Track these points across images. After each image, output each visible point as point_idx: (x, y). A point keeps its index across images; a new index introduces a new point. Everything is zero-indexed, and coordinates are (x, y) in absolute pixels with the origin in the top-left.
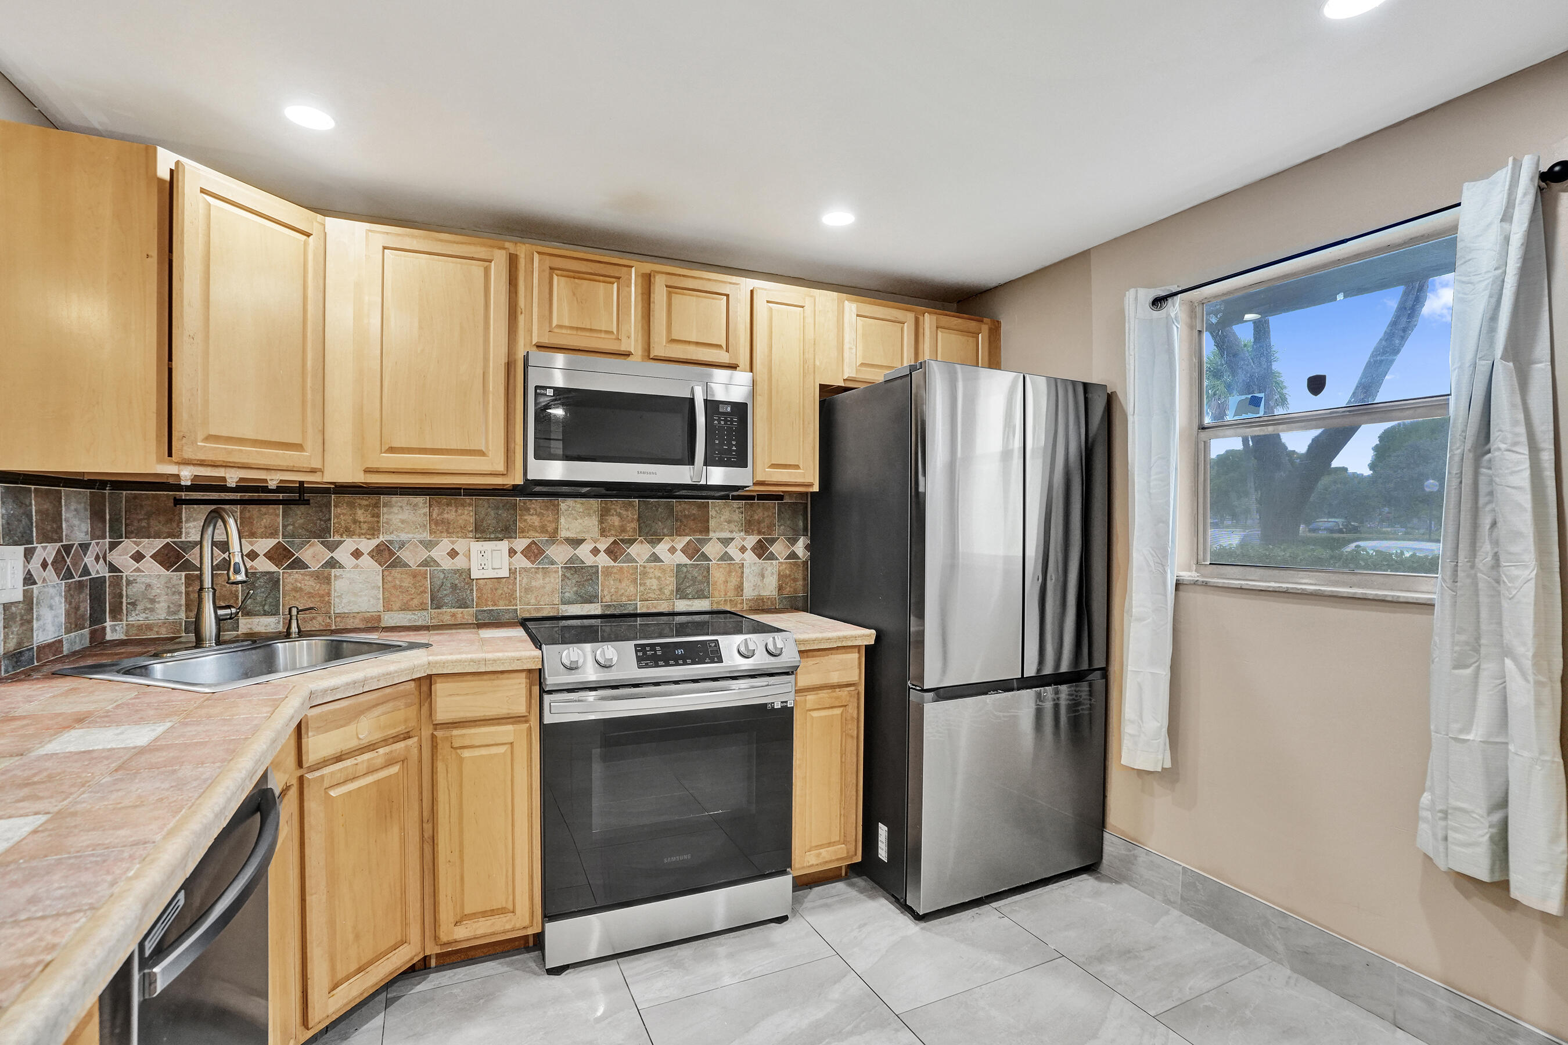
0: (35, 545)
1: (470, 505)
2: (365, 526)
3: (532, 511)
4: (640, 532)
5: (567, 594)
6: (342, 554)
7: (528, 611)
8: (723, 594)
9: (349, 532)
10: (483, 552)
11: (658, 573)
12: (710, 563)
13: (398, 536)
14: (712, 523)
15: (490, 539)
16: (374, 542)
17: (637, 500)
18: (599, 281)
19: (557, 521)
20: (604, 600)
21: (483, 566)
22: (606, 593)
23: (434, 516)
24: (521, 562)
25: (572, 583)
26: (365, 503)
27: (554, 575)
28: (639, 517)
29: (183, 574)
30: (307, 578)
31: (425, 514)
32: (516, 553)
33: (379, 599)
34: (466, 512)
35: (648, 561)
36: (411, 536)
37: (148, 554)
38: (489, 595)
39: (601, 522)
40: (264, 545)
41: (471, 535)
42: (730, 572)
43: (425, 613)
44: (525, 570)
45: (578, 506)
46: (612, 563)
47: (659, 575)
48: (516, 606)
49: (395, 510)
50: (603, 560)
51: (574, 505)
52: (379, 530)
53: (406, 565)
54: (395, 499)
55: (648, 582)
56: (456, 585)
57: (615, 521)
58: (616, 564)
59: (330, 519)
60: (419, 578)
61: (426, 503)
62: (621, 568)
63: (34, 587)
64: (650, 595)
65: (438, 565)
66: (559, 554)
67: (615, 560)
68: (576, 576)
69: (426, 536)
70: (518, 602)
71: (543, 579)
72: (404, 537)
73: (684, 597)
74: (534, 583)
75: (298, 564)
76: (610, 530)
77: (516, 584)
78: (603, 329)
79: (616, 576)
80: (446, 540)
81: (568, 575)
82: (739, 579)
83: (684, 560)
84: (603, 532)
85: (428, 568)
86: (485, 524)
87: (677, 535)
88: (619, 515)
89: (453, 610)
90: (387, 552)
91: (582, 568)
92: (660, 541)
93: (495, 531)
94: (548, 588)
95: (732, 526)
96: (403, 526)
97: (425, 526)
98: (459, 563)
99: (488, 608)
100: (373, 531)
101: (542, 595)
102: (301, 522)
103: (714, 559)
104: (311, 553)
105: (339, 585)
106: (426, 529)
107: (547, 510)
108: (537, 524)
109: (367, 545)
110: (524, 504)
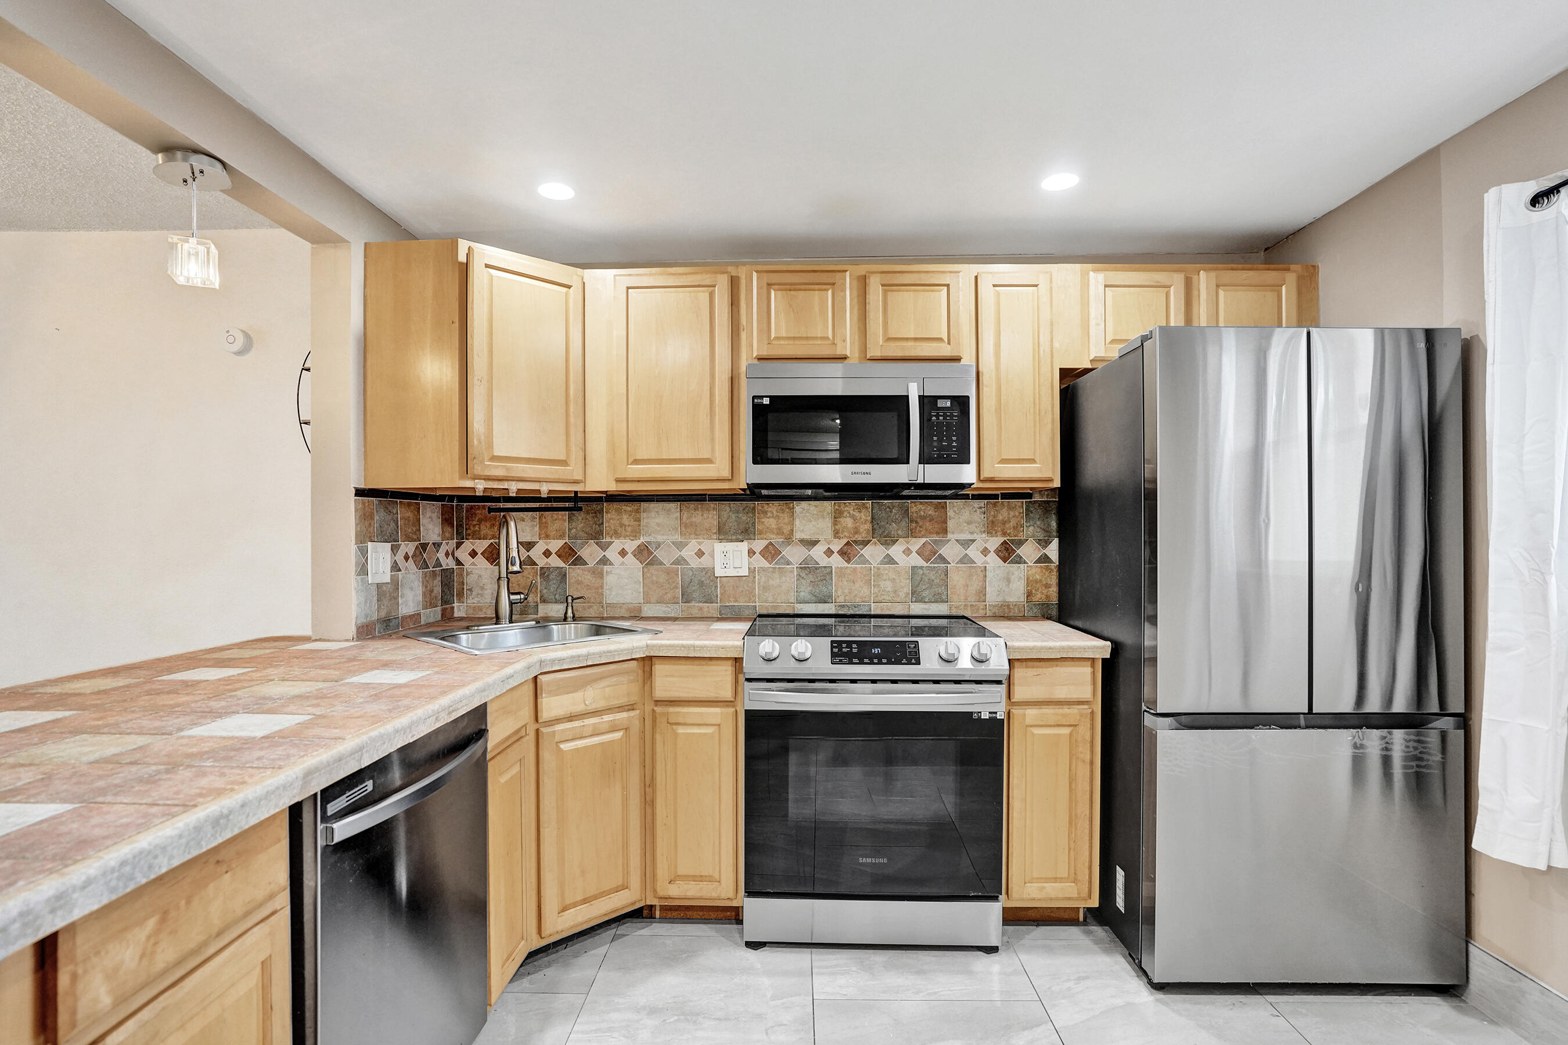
0: (399, 543)
1: (714, 509)
2: (629, 529)
3: (769, 514)
4: (873, 533)
5: (802, 594)
6: (612, 553)
7: (766, 608)
8: (962, 598)
9: (617, 534)
10: (725, 552)
11: (892, 575)
12: (949, 565)
13: (656, 538)
14: (951, 524)
15: (732, 541)
16: (637, 543)
17: (870, 502)
18: (815, 290)
19: (792, 523)
20: (838, 601)
21: (725, 565)
22: (839, 593)
23: (684, 519)
24: (760, 562)
25: (806, 583)
26: (629, 509)
27: (790, 575)
28: (873, 518)
30: (586, 573)
31: (676, 518)
32: (755, 553)
33: (640, 592)
34: (710, 516)
35: (882, 563)
36: (665, 537)
37: (479, 551)
38: (731, 592)
39: (835, 523)
40: (555, 545)
41: (715, 536)
42: (970, 575)
43: (677, 606)
44: (763, 569)
45: (811, 508)
46: (846, 565)
47: (894, 577)
48: (755, 602)
49: (653, 514)
50: (836, 561)
51: (808, 508)
52: (640, 533)
53: (661, 563)
54: (653, 505)
55: (882, 584)
56: (702, 582)
57: (847, 522)
58: (849, 565)
59: (602, 524)
60: (672, 575)
61: (677, 508)
62: (855, 569)
63: (400, 573)
64: (885, 597)
65: (688, 564)
66: (795, 554)
67: (848, 561)
68: (810, 576)
69: (678, 538)
70: (757, 599)
71: (780, 578)
72: (660, 538)
73: (921, 600)
74: (771, 582)
75: (579, 561)
76: (843, 532)
77: (755, 582)
78: (819, 336)
79: (850, 577)
80: (694, 541)
81: (803, 575)
82: (981, 584)
83: (920, 562)
84: (836, 534)
85: (680, 567)
86: (727, 527)
87: (912, 536)
88: (853, 517)
89: (700, 604)
90: (646, 552)
91: (816, 569)
92: (894, 542)
93: (735, 533)
94: (785, 586)
95: (973, 527)
96: (658, 529)
97: (677, 529)
98: (705, 562)
99: (730, 603)
100: (635, 534)
101: (779, 594)
102: (581, 525)
103: (953, 561)
104: (590, 552)
105: (610, 580)
106: (677, 531)
107: (783, 513)
108: (774, 526)
109: (631, 545)
110: (762, 507)
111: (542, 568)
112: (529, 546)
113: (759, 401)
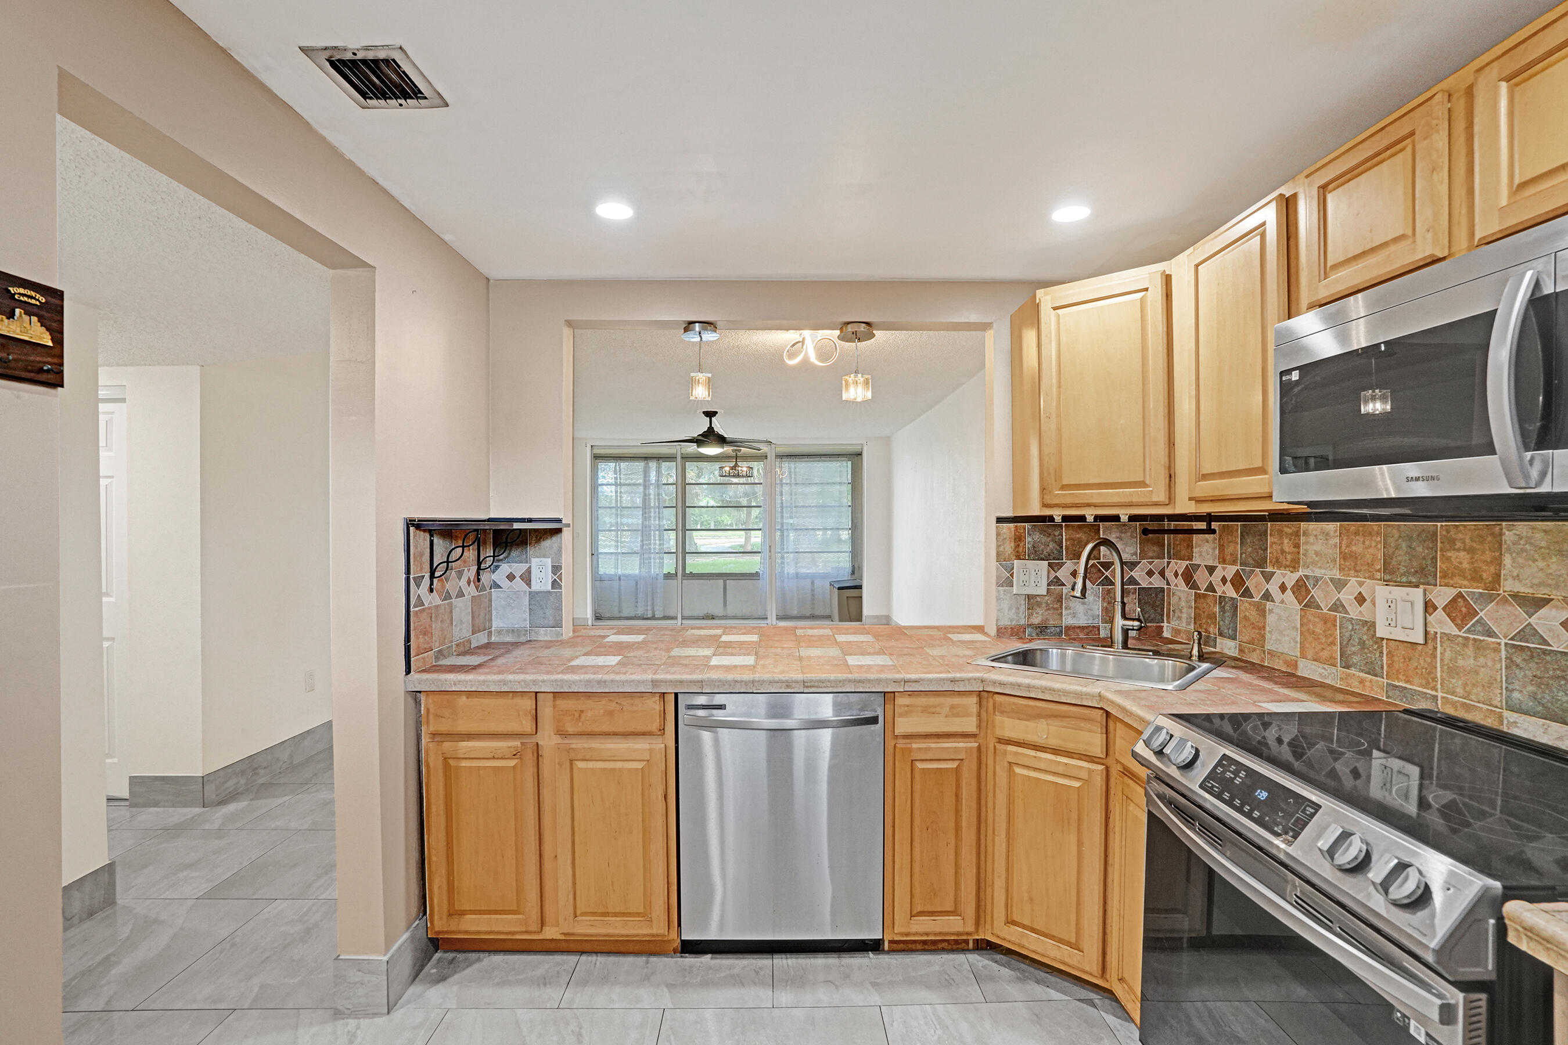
0: (1064, 561)
1: (1378, 533)
2: (1289, 557)
3: (1459, 545)
6: (1273, 587)
7: (1453, 704)
9: (1279, 563)
10: (1391, 601)
13: (1313, 571)
15: (1401, 584)
16: (1296, 576)
19: (1498, 562)
21: (1390, 621)
23: (1343, 548)
24: (1442, 624)
25: (1525, 676)
26: (1290, 531)
27: (1493, 655)
29: (1194, 591)
30: (1252, 607)
31: (1335, 546)
32: (1435, 608)
33: (1296, 642)
34: (1373, 544)
36: (1323, 571)
38: (1401, 665)
40: (1231, 571)
41: (1379, 575)
43: (1333, 669)
44: (1449, 637)
45: (1537, 535)
48: (1436, 691)
49: (1312, 539)
51: (1530, 534)
52: (1299, 563)
53: (1319, 607)
54: (1313, 526)
56: (1364, 641)
59: (1266, 549)
60: (1329, 624)
61: (1336, 531)
65: (1347, 612)
66: (1502, 619)
68: (1532, 665)
69: (1337, 573)
70: (1439, 686)
71: (1475, 658)
72: (1318, 572)
74: (1461, 662)
75: (1247, 593)
77: (1435, 657)
80: (1353, 580)
81: (1519, 660)
85: (1338, 615)
86: (1394, 563)
89: (1362, 674)
90: (1303, 589)
91: (1545, 652)
93: (1406, 574)
94: (1484, 675)
96: (1317, 559)
97: (1335, 560)
98: (1365, 612)
99: (1400, 684)
100: (1294, 566)
101: (1474, 685)
102: (1250, 550)
104: (1255, 582)
105: (1271, 619)
106: (1336, 564)
107: (1482, 542)
108: (1465, 565)
109: (1291, 579)
110: (1448, 532)
111: (1220, 596)
112: (1211, 570)
113: (1288, 377)
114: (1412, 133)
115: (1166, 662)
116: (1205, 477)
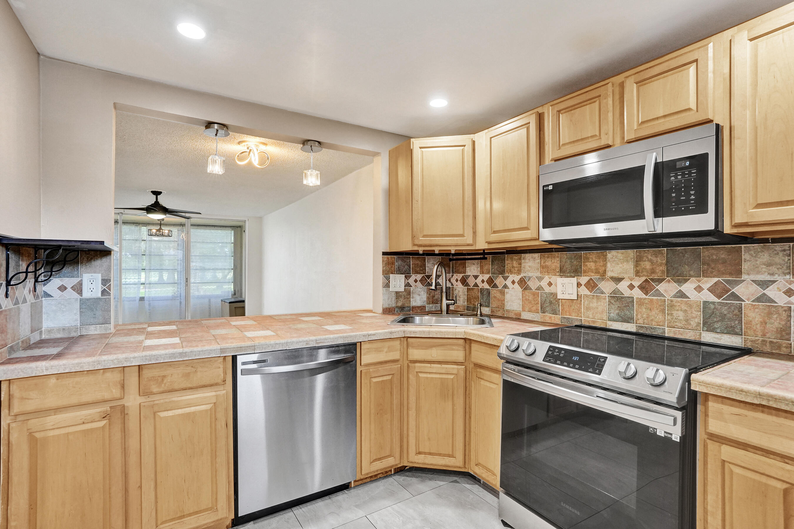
0: (411, 274)
1: (558, 257)
2: (516, 269)
3: (590, 260)
4: (667, 273)
5: (612, 315)
6: (508, 282)
7: (588, 322)
8: (759, 333)
9: (511, 272)
10: (563, 284)
11: (684, 307)
12: (743, 303)
13: (528, 274)
14: (745, 266)
15: (567, 277)
16: (520, 277)
17: (665, 249)
18: (587, 105)
19: (605, 265)
20: (638, 322)
21: (563, 292)
22: (639, 317)
23: (542, 263)
24: (584, 291)
25: (615, 307)
26: (516, 258)
27: (603, 301)
28: (667, 262)
29: (467, 287)
30: (498, 292)
31: (538, 263)
32: (581, 285)
33: (521, 305)
34: (556, 261)
35: (675, 296)
36: (532, 274)
37: (459, 279)
38: (567, 309)
39: (637, 265)
40: (486, 277)
41: (558, 274)
42: (770, 314)
43: (538, 314)
44: (587, 296)
45: (619, 255)
46: (644, 296)
47: (686, 308)
48: (582, 317)
49: (527, 261)
50: (637, 293)
51: (617, 255)
52: (521, 271)
53: (531, 289)
54: (527, 255)
55: (675, 313)
56: (551, 301)
57: (647, 265)
58: (647, 297)
59: (505, 266)
60: (536, 296)
61: (539, 257)
62: (652, 300)
63: (411, 288)
64: (677, 324)
65: (544, 290)
66: (607, 287)
67: (646, 294)
68: (618, 303)
69: (538, 274)
70: (583, 315)
71: (597, 303)
72: (530, 274)
73: (711, 329)
74: (591, 305)
75: (495, 286)
76: (642, 272)
77: (581, 304)
78: (589, 136)
79: (647, 305)
80: (547, 276)
81: (613, 302)
82: (783, 323)
83: (712, 298)
84: (637, 273)
85: (540, 291)
86: (565, 268)
87: (704, 276)
88: (651, 261)
89: (550, 315)
90: (524, 282)
91: (622, 298)
92: (686, 281)
93: (570, 272)
94: (600, 309)
95: (774, 269)
96: (530, 269)
97: (538, 269)
98: (552, 289)
99: (567, 317)
100: (519, 272)
101: (596, 313)
102: (496, 267)
103: (748, 300)
104: (499, 281)
105: (507, 297)
106: (539, 270)
107: (599, 259)
108: (593, 268)
109: (517, 278)
110: (586, 255)
111: (481, 289)
112: (476, 277)
113: (547, 188)
114: (600, 96)
115: (469, 318)
116: (495, 232)
